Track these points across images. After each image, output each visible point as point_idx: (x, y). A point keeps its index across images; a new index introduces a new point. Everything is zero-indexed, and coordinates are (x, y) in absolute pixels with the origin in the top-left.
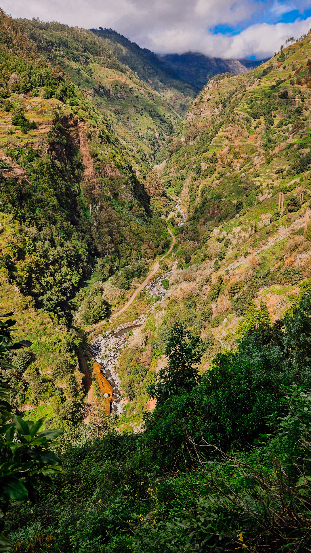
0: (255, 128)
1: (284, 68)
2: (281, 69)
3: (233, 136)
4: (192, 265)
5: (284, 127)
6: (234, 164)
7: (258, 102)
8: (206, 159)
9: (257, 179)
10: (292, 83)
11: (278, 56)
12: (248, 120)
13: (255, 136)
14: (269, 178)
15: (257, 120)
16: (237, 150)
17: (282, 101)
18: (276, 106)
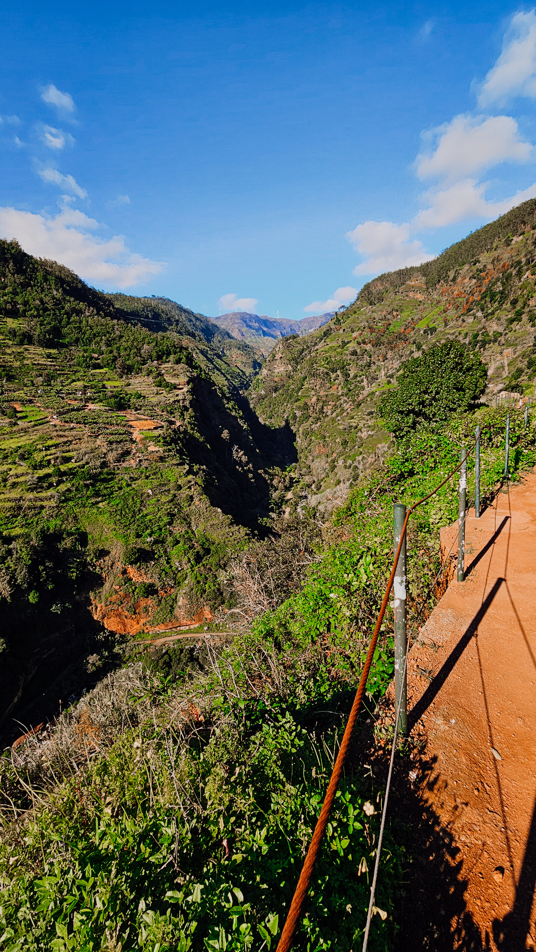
0: (335, 380)
1: (344, 330)
2: (341, 331)
3: (317, 387)
4: (323, 491)
5: (358, 378)
6: (325, 411)
7: (333, 359)
8: (299, 408)
9: (352, 420)
10: (359, 343)
11: (334, 321)
12: (327, 374)
13: (336, 387)
14: (364, 419)
15: (335, 374)
16: (324, 399)
17: (353, 357)
18: (349, 362)
